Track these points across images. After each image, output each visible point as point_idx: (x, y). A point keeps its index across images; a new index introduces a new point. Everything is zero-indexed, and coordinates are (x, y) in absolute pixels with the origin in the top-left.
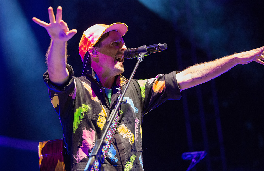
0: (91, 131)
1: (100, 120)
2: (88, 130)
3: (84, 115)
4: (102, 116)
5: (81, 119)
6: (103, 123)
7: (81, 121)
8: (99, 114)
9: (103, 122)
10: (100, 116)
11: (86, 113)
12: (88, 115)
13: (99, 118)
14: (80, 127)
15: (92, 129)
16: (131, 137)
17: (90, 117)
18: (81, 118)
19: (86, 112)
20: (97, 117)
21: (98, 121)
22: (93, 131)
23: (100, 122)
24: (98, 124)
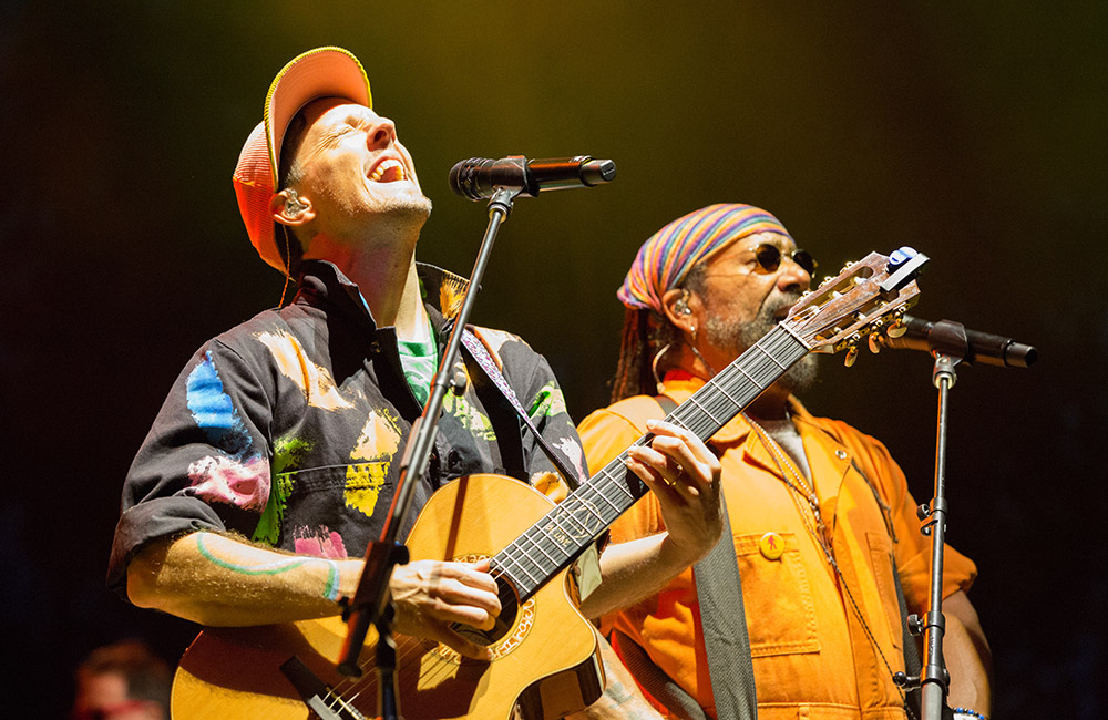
0: (327, 537)
1: (357, 480)
2: (313, 536)
3: (288, 481)
4: (363, 461)
6: (373, 488)
7: (285, 507)
8: (354, 455)
9: (371, 484)
10: (350, 467)
11: (294, 472)
12: (304, 478)
13: (351, 471)
14: (287, 530)
15: (327, 529)
17: (311, 483)
19: (295, 466)
20: (342, 474)
21: (350, 489)
22: (335, 533)
23: (356, 489)
24: (351, 500)
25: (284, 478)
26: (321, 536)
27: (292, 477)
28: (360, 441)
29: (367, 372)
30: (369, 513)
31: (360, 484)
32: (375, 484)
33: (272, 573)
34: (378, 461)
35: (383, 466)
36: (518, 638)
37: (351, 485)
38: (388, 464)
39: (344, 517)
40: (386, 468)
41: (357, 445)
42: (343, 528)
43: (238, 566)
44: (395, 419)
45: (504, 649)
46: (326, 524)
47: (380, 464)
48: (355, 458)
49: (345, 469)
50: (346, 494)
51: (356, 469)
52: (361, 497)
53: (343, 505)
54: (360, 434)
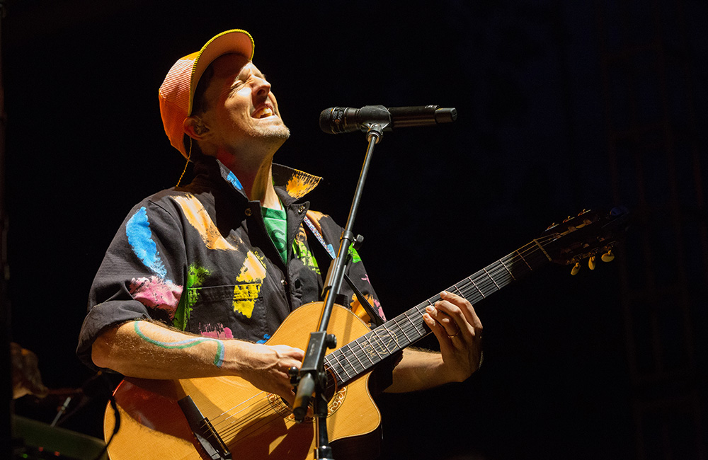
0: (222, 331)
1: (241, 295)
2: (213, 330)
3: (195, 293)
4: (244, 283)
5: (190, 307)
6: (251, 300)
7: (191, 310)
8: (239, 279)
9: (250, 298)
10: (236, 286)
11: (200, 287)
12: (206, 293)
13: (237, 289)
15: (222, 326)
17: (211, 296)
18: (190, 304)
19: (200, 284)
20: (231, 290)
21: (236, 300)
22: (227, 328)
23: (240, 300)
24: (237, 307)
25: (192, 291)
26: (218, 330)
27: (198, 291)
28: (242, 270)
29: (243, 227)
30: (249, 316)
31: (243, 297)
32: (253, 298)
33: (181, 348)
34: (254, 283)
37: (237, 298)
38: (260, 285)
39: (233, 318)
40: (259, 288)
41: (240, 273)
42: (233, 325)
43: (159, 343)
44: (262, 258)
46: (221, 322)
47: (255, 284)
48: (240, 281)
49: (233, 288)
50: (235, 304)
51: (240, 288)
52: (243, 306)
53: (233, 310)
54: (242, 266)
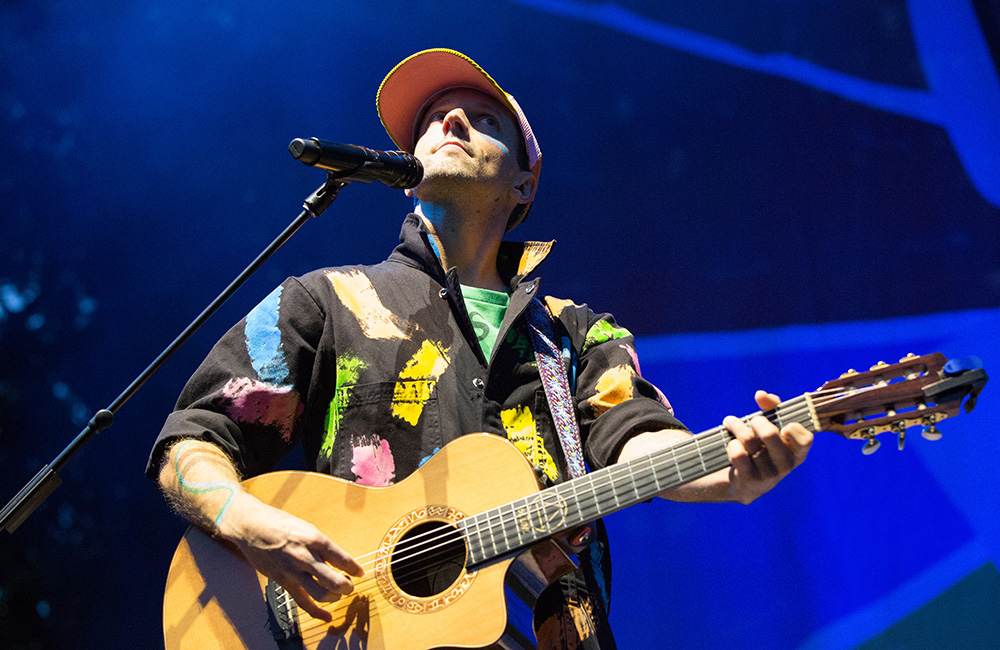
0: (379, 442)
1: (404, 395)
2: (369, 444)
4: (410, 380)
5: (340, 413)
7: (341, 417)
8: (403, 375)
9: (417, 399)
10: (398, 384)
11: (351, 387)
12: (360, 392)
14: (343, 438)
15: (379, 438)
16: (540, 461)
17: (365, 396)
18: (339, 409)
19: (354, 381)
20: (390, 389)
22: (384, 441)
23: (403, 402)
24: (398, 411)
25: (343, 391)
26: (374, 443)
30: (414, 423)
32: (422, 399)
34: (425, 380)
35: (429, 384)
36: (447, 601)
38: (434, 383)
39: (392, 426)
40: (432, 386)
42: (391, 435)
43: (182, 479)
45: (431, 607)
47: (427, 382)
48: (404, 378)
49: (393, 385)
50: (394, 406)
51: (404, 386)
52: (407, 409)
53: (391, 414)
54: (410, 358)
